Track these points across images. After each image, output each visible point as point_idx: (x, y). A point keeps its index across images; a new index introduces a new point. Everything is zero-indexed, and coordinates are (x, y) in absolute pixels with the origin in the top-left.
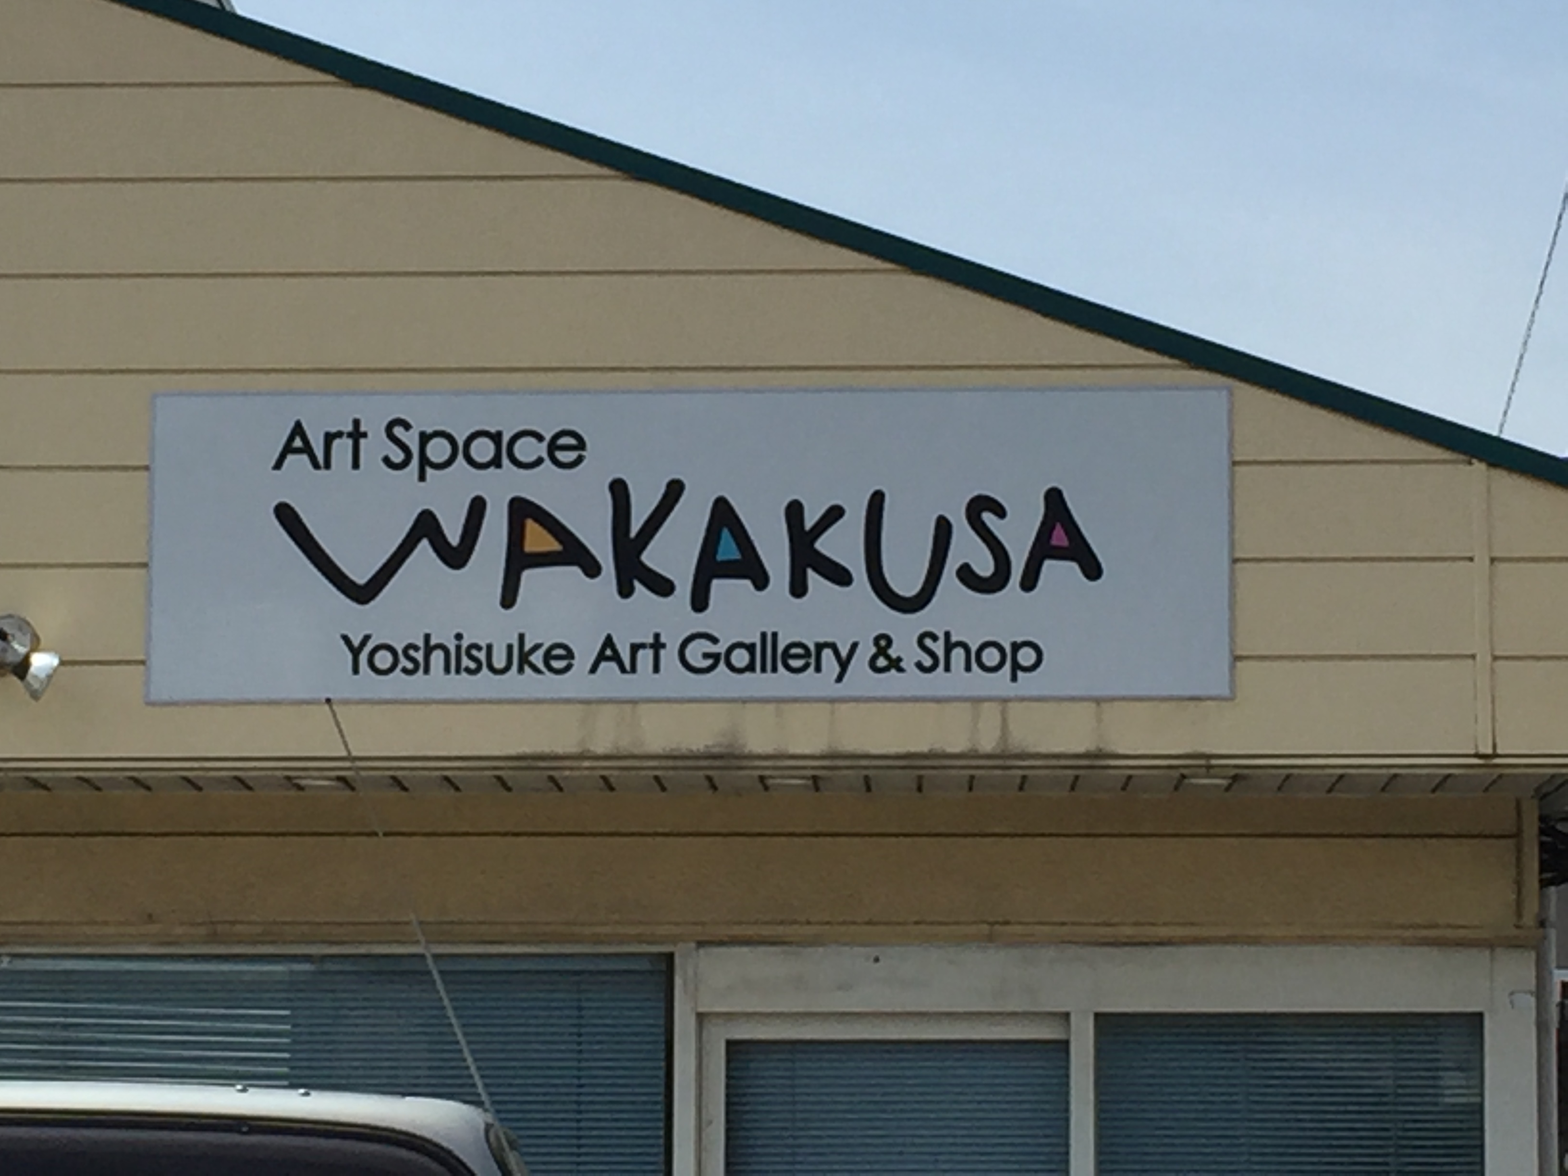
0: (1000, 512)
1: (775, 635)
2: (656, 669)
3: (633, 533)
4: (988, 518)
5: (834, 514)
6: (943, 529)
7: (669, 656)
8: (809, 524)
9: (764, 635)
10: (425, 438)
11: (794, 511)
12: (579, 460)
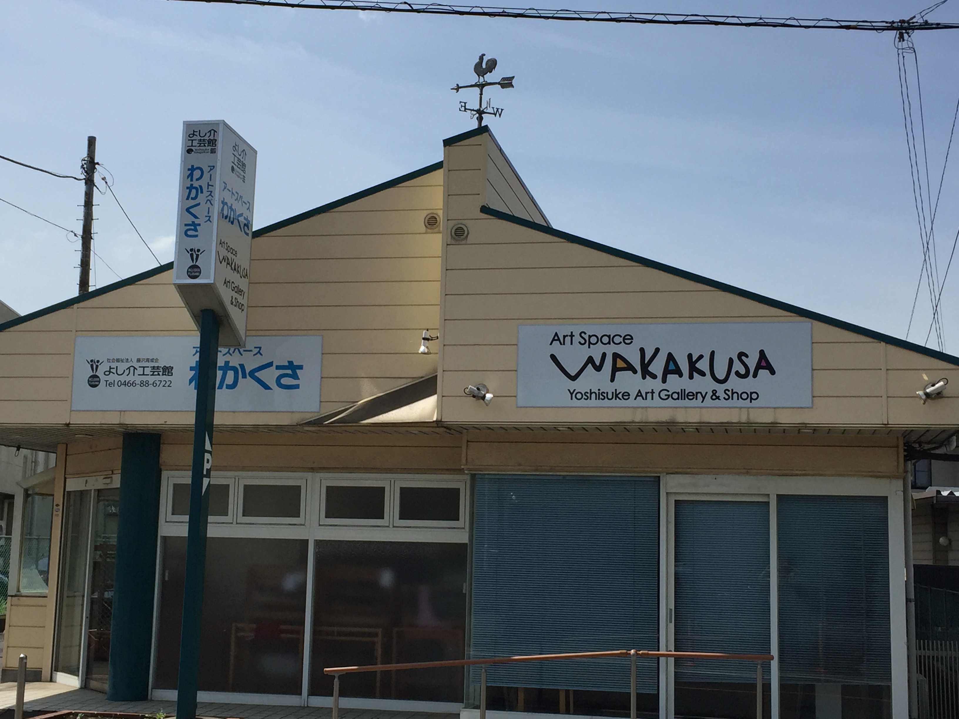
0: (747, 356)
1: (685, 390)
2: (652, 399)
3: (646, 362)
4: (743, 358)
5: (701, 357)
6: (731, 361)
7: (656, 395)
8: (694, 360)
9: (682, 390)
10: (590, 337)
11: (690, 356)
12: (632, 342)
